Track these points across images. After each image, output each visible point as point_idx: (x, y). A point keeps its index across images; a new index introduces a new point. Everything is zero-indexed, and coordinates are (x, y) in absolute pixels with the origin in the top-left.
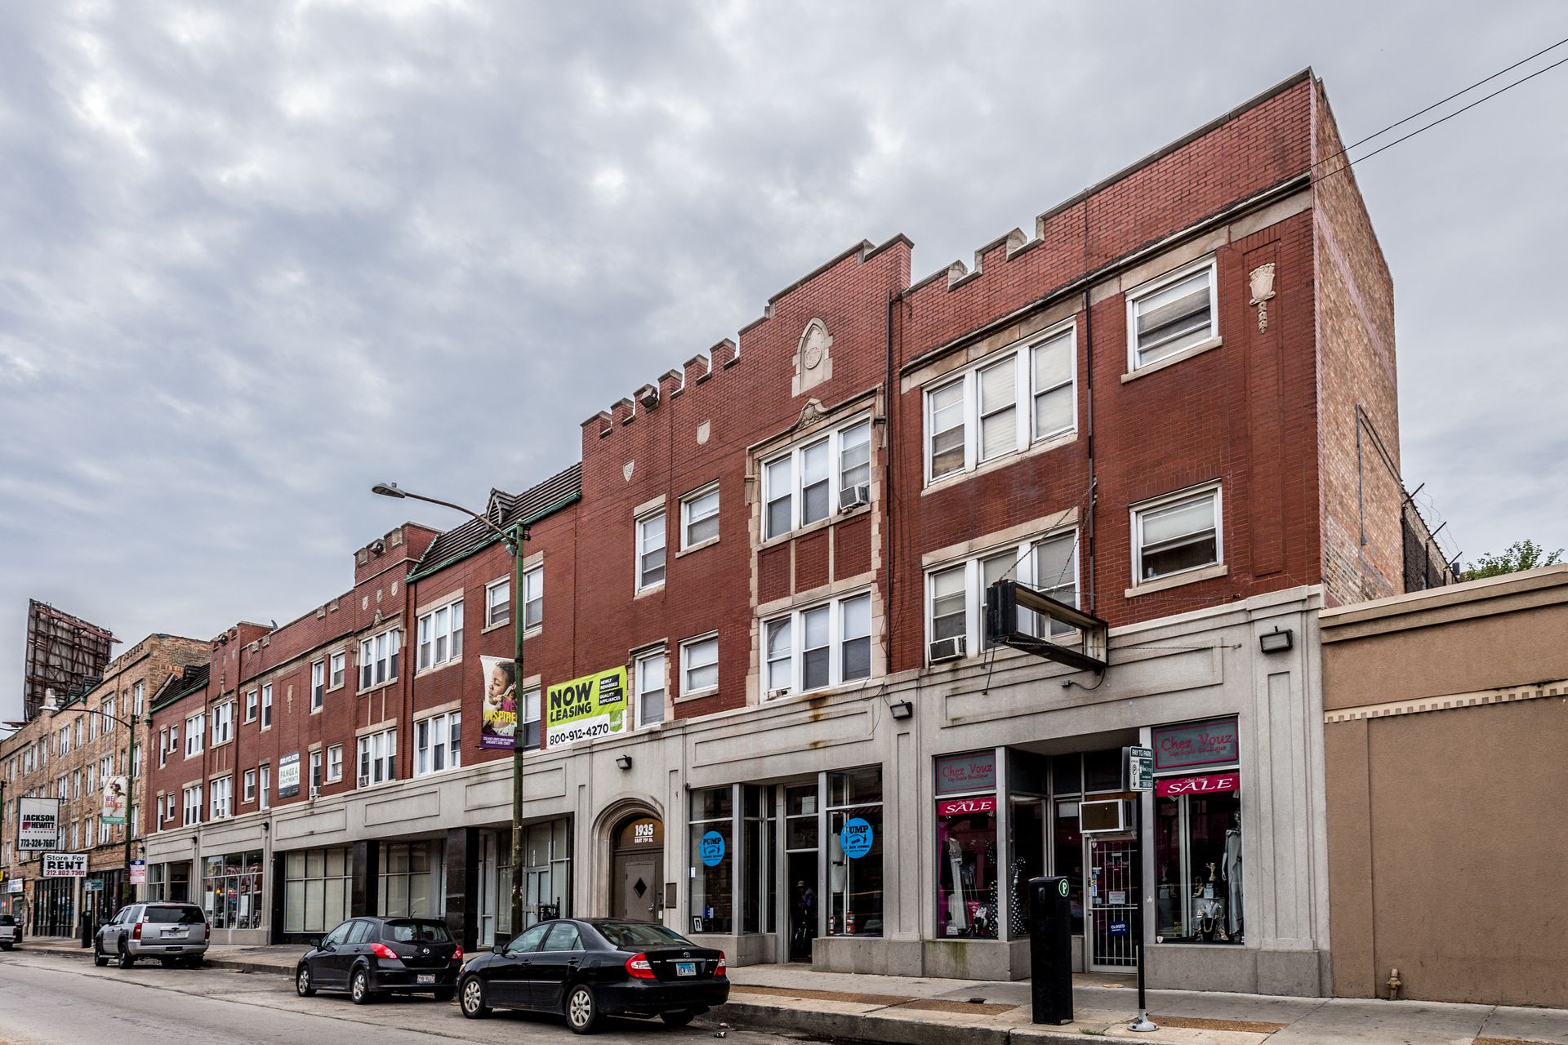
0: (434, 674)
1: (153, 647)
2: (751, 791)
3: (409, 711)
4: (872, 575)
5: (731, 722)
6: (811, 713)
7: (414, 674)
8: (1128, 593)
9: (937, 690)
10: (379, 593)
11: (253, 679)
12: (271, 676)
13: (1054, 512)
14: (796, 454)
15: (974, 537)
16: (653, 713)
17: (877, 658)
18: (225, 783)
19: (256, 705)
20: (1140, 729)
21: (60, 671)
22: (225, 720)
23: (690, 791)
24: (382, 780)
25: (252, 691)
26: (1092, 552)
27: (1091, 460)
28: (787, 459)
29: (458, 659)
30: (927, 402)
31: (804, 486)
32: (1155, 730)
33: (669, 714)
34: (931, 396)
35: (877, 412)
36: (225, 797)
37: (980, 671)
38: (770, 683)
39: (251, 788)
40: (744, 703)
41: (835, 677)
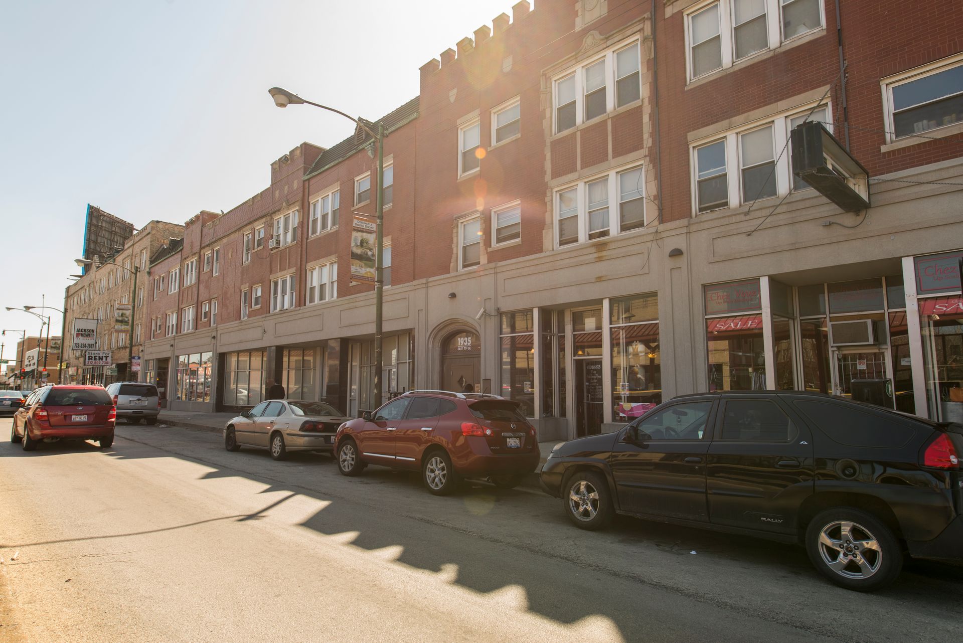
0: (320, 238)
1: (152, 228)
2: (546, 313)
3: (304, 262)
4: (644, 151)
5: (531, 263)
6: (596, 255)
7: (307, 239)
8: (884, 149)
9: (704, 234)
10: (286, 187)
11: (208, 245)
12: (219, 242)
13: (807, 91)
14: (579, 73)
15: (732, 117)
16: (472, 259)
17: (649, 213)
18: (191, 309)
19: (210, 261)
20: (903, 259)
21: (104, 246)
22: (192, 271)
23: (500, 314)
24: (286, 307)
25: (208, 253)
26: (846, 119)
27: (841, 47)
28: (572, 76)
29: (336, 228)
30: (688, 22)
31: (585, 94)
32: (918, 259)
33: (483, 260)
34: (690, 18)
35: (646, 34)
36: (190, 318)
37: (743, 218)
38: (561, 235)
39: (206, 313)
40: (541, 251)
41: (614, 228)
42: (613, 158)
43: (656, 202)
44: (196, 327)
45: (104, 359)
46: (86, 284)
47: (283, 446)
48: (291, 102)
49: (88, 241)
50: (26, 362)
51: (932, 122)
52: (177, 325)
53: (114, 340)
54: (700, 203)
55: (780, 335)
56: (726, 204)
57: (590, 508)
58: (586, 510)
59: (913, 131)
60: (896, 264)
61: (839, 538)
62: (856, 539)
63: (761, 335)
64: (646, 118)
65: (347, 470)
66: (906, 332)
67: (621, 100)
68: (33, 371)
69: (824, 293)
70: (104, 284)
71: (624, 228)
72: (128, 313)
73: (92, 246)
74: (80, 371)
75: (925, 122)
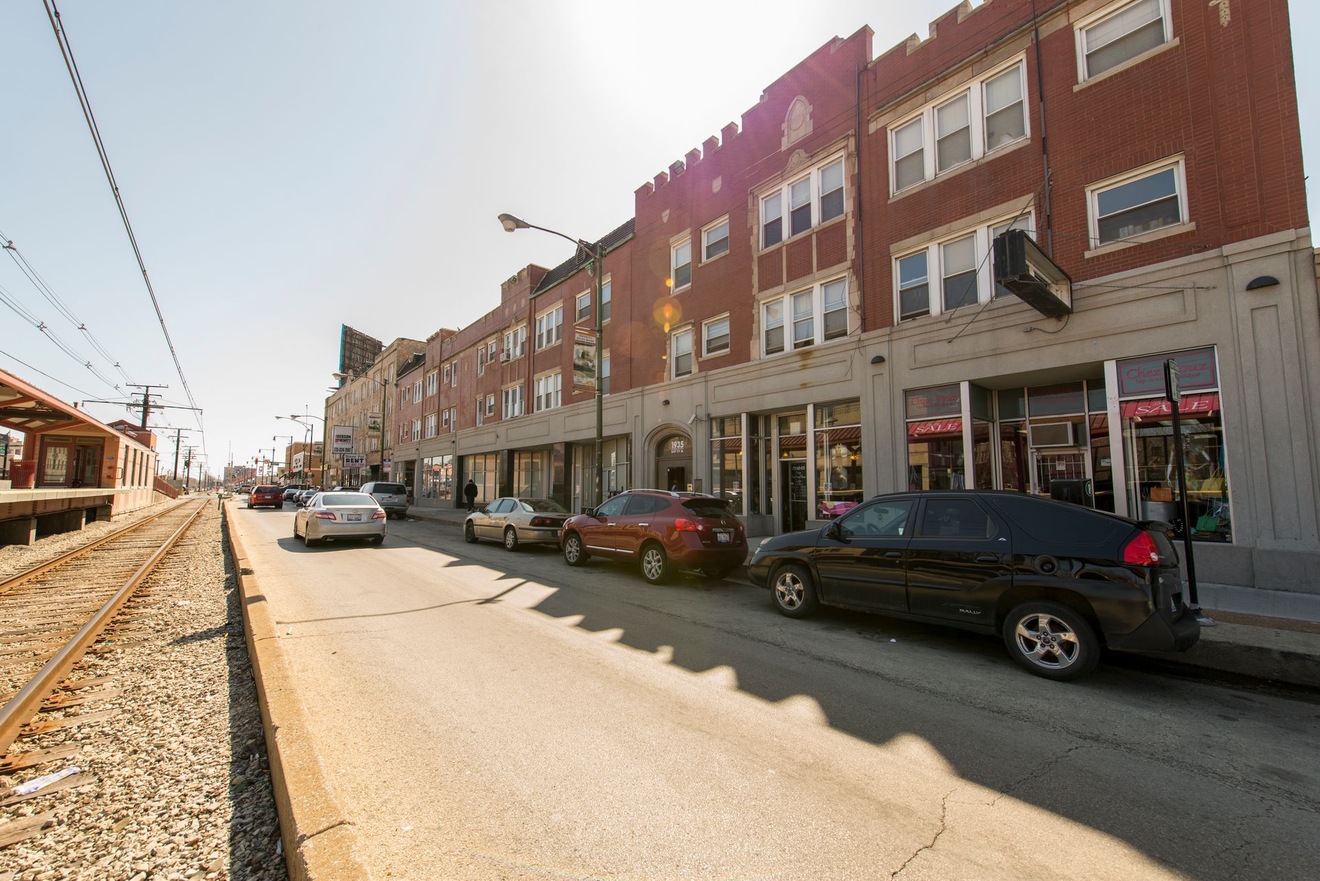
0: (545, 351)
1: (398, 345)
2: (753, 418)
3: (531, 373)
4: (848, 264)
5: (740, 372)
6: (801, 363)
7: (534, 352)
8: (1087, 255)
9: (906, 342)
10: (515, 306)
11: (447, 359)
12: (457, 357)
13: (1010, 200)
14: (785, 189)
15: (935, 228)
16: (683, 369)
17: (852, 322)
18: (433, 417)
19: (449, 374)
20: (1105, 362)
21: (357, 361)
22: (433, 383)
23: (710, 419)
24: (516, 414)
25: (447, 366)
26: (1049, 226)
27: (1045, 156)
28: (778, 194)
29: (559, 342)
30: (891, 137)
31: (791, 210)
32: (1120, 362)
33: (695, 369)
34: (894, 133)
35: (850, 150)
36: (433, 425)
37: (944, 325)
38: (768, 345)
39: (446, 420)
40: (748, 360)
41: (818, 337)
42: (818, 271)
43: (859, 312)
44: (438, 433)
45: (360, 461)
46: (343, 395)
47: (516, 539)
48: (518, 227)
49: (343, 357)
50: (294, 464)
51: (1139, 227)
52: (421, 430)
53: (367, 444)
54: (902, 312)
55: (980, 438)
56: (928, 312)
57: (795, 598)
58: (791, 599)
59: (1119, 237)
60: (1098, 369)
61: (1037, 630)
62: (1053, 631)
63: (960, 438)
64: (849, 231)
65: (572, 561)
66: (1107, 434)
67: (825, 216)
68: (300, 472)
69: (1024, 397)
70: (358, 395)
71: (828, 337)
72: (379, 420)
73: (347, 361)
74: (340, 472)
75: (1131, 227)
